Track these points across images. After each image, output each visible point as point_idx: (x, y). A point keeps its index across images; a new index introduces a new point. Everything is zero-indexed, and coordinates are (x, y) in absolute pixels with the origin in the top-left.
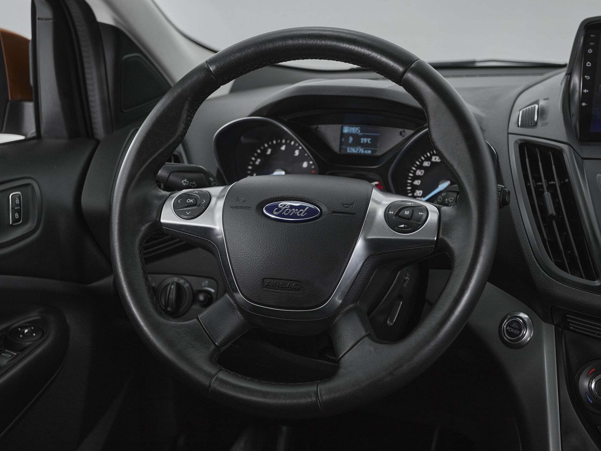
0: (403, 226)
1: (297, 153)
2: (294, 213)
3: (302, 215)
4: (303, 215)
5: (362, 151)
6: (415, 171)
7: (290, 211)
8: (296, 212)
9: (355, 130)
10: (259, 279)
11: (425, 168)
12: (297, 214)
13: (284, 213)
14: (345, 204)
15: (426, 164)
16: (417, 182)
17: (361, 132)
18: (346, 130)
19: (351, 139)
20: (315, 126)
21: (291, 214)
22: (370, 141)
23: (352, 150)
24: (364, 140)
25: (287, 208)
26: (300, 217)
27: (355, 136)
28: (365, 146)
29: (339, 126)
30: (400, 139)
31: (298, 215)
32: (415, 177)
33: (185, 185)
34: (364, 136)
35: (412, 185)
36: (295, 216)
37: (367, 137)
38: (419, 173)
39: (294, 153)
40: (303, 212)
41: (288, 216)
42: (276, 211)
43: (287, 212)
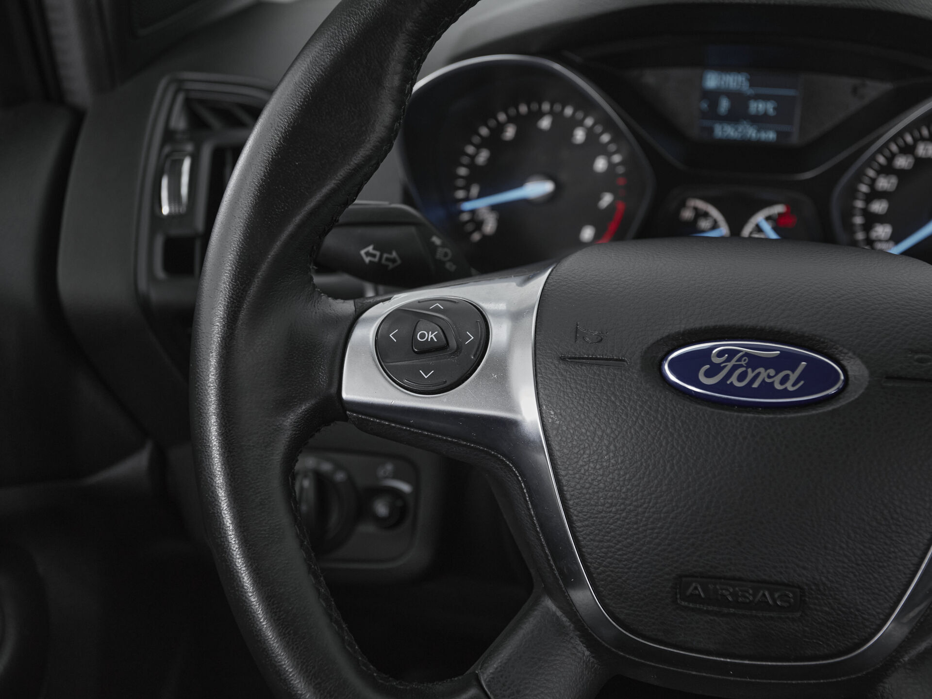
2: (764, 381)
3: (791, 389)
4: (794, 385)
5: (751, 133)
6: (873, 181)
7: (751, 375)
8: (769, 377)
9: (735, 81)
10: (667, 577)
11: (900, 174)
12: (773, 383)
13: (734, 380)
15: (903, 162)
16: (879, 207)
17: (752, 85)
18: (712, 81)
19: (724, 105)
21: (756, 385)
22: (775, 109)
23: (727, 131)
24: (758, 107)
25: (741, 366)
26: (785, 393)
27: (735, 96)
28: (759, 120)
30: (854, 105)
31: (778, 387)
32: (874, 195)
33: (370, 262)
34: (758, 97)
35: (866, 213)
36: (767, 389)
37: (765, 98)
38: (885, 183)
39: (571, 135)
40: (793, 377)
41: (747, 391)
42: (708, 374)
43: (741, 378)
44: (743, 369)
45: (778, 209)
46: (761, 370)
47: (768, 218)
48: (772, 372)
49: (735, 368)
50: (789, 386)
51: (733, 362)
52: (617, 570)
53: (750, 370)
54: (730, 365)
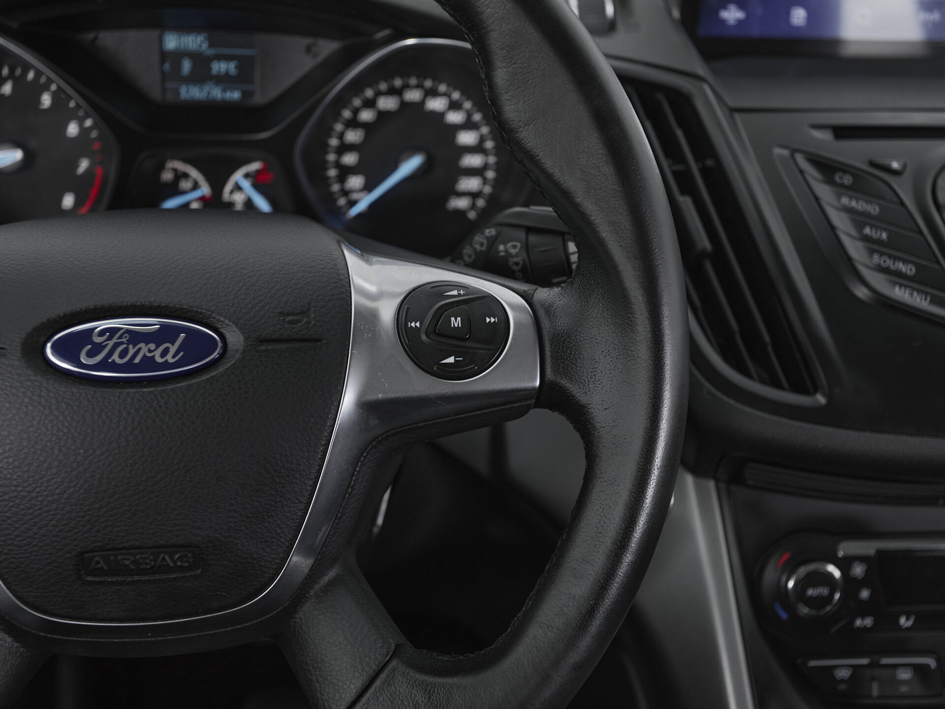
0: (451, 360)
1: (46, 100)
2: (145, 355)
3: (171, 361)
4: (174, 357)
5: (217, 93)
6: (342, 134)
7: (132, 351)
8: (150, 351)
9: (194, 42)
10: (68, 555)
11: (365, 126)
12: (154, 356)
13: (115, 357)
14: (288, 315)
15: (366, 116)
16: (350, 159)
17: (211, 45)
18: (172, 42)
19: (186, 66)
20: (90, 36)
21: (137, 360)
22: (236, 68)
23: (193, 93)
24: (220, 67)
25: (122, 343)
26: (166, 365)
27: (196, 57)
28: (224, 80)
29: (154, 34)
30: (307, 64)
31: (159, 360)
32: (344, 148)
34: (219, 58)
35: (338, 165)
36: (148, 363)
37: (227, 58)
38: (353, 136)
39: (38, 101)
40: (173, 349)
41: (129, 366)
42: (90, 354)
43: (123, 355)
44: (125, 346)
45: (255, 166)
46: (142, 345)
47: (247, 176)
48: (152, 346)
49: (116, 345)
50: (169, 358)
51: (115, 340)
52: (18, 556)
53: (131, 346)
54: (111, 343)
